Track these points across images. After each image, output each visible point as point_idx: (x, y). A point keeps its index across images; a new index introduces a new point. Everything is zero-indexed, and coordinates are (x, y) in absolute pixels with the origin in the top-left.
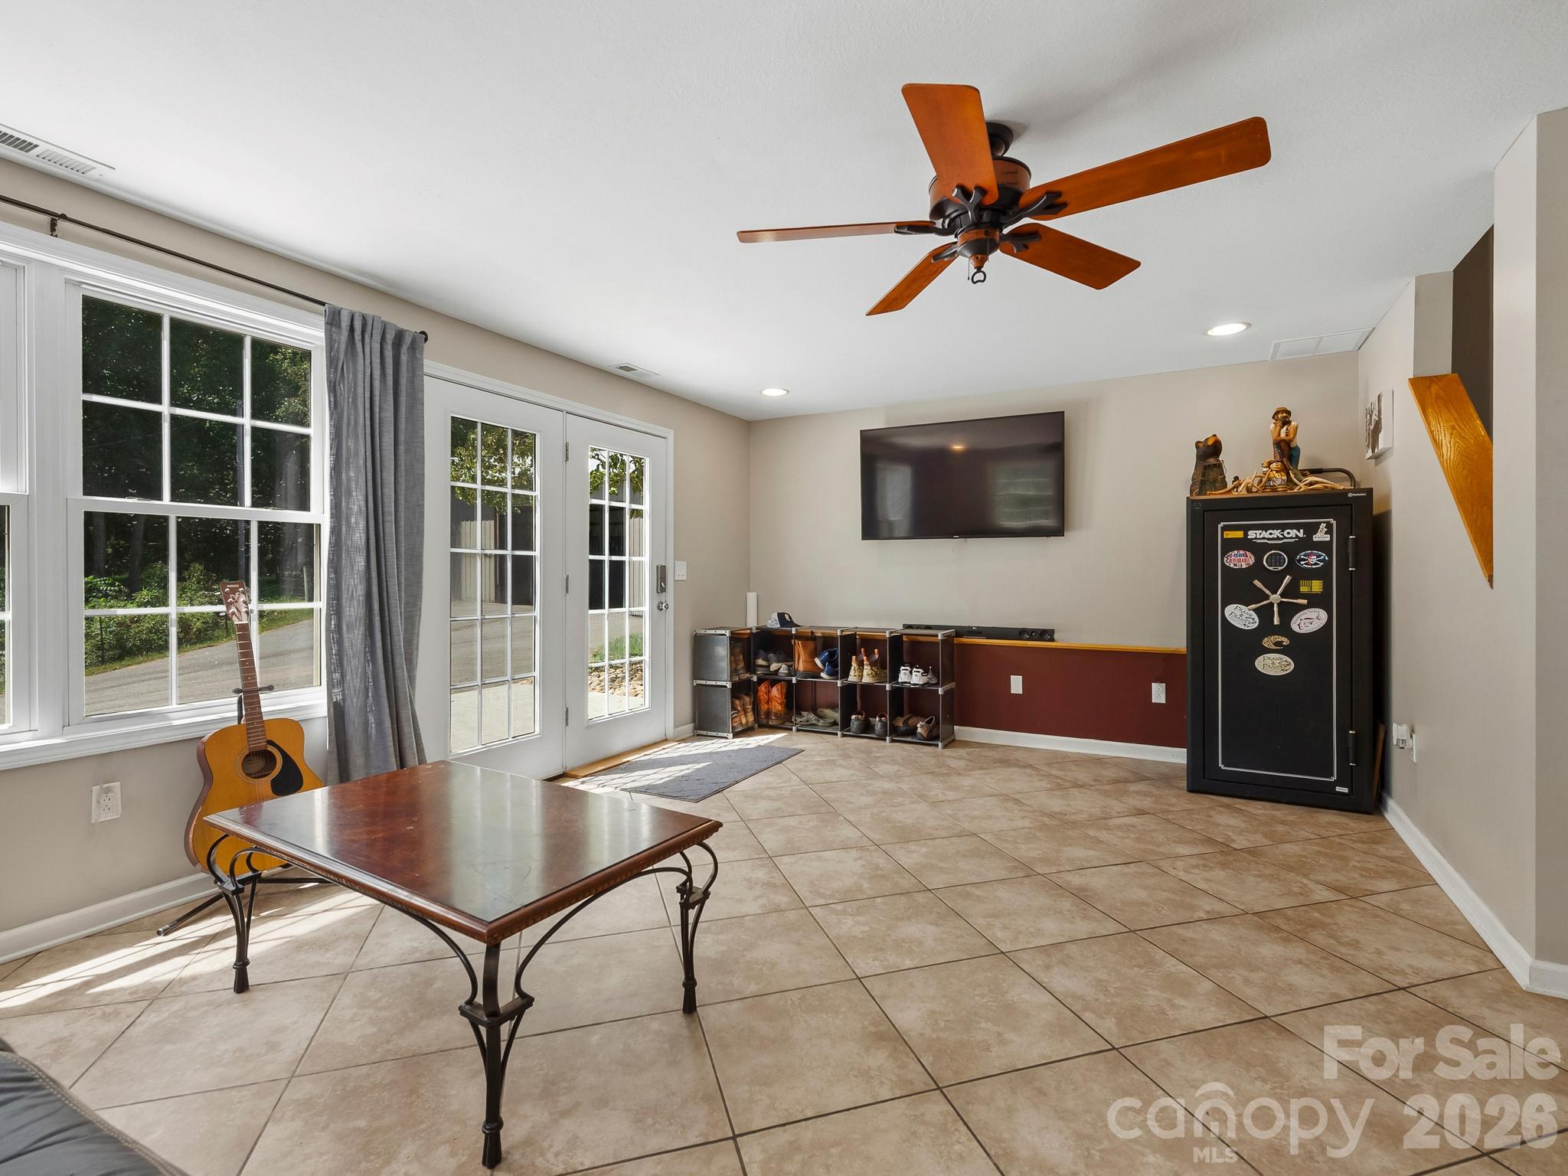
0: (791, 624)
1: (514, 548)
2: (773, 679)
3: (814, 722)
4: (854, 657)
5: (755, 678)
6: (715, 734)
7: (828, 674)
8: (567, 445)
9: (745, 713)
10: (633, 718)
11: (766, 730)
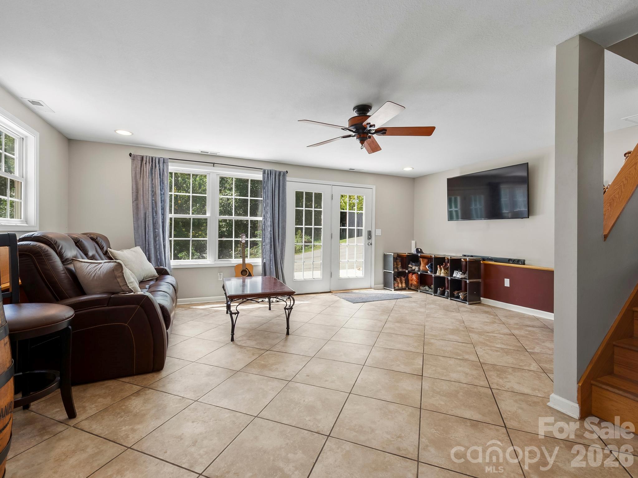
0: (421, 252)
1: (315, 225)
2: (413, 272)
3: (428, 290)
4: (438, 266)
5: (407, 271)
6: (388, 289)
7: (430, 272)
8: (332, 195)
9: (402, 283)
10: (357, 279)
11: (411, 290)
